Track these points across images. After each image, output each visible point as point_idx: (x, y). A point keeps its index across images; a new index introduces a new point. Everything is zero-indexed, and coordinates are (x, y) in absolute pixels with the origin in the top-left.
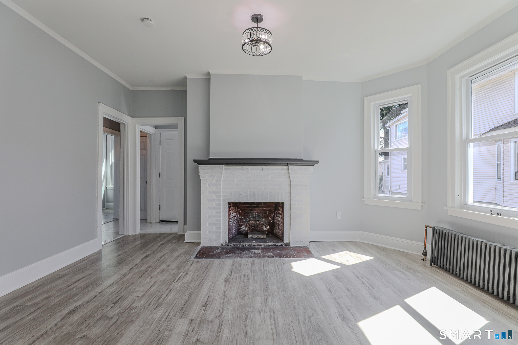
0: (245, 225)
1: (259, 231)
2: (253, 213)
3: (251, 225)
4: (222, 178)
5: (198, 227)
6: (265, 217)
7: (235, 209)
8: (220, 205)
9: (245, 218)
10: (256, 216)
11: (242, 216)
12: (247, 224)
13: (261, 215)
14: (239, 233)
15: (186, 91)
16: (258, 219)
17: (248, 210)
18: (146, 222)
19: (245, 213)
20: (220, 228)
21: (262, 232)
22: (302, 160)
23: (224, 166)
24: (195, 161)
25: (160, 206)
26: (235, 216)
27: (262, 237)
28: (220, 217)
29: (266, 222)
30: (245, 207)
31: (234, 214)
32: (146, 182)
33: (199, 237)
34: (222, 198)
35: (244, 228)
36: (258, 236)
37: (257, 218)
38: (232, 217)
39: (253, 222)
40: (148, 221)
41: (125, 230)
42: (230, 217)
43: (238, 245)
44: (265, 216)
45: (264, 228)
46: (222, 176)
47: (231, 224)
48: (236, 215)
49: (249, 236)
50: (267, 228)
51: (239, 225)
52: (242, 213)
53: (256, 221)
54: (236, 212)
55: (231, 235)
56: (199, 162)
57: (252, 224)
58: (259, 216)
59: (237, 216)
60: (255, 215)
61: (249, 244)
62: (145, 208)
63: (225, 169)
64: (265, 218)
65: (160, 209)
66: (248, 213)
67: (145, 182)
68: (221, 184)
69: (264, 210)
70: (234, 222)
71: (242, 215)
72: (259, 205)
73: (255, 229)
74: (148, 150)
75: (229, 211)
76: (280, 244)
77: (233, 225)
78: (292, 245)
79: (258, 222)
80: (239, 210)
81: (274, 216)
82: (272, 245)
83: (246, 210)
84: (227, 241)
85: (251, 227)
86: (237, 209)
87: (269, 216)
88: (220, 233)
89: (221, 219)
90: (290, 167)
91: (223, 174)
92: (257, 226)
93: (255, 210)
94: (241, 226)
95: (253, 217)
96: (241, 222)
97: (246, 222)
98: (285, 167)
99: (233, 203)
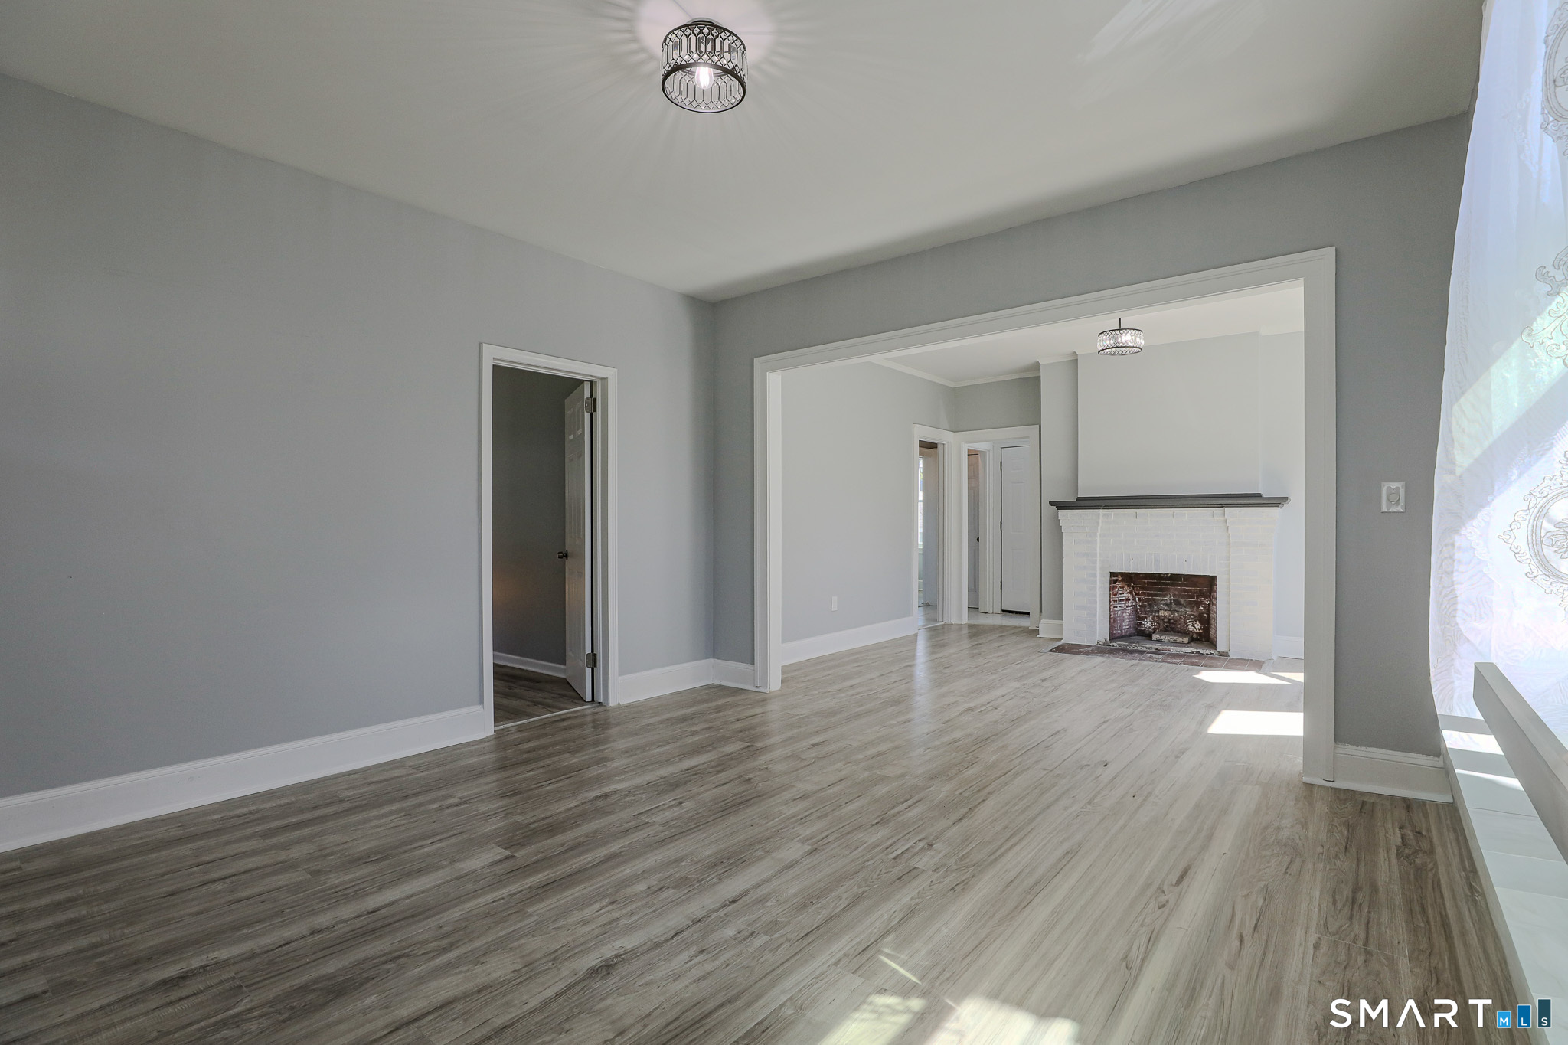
0: (1150, 618)
1: (1178, 632)
2: (1166, 595)
3: (1163, 619)
4: (1099, 530)
5: (1060, 616)
6: (1191, 605)
7: (1129, 586)
8: (1096, 576)
9: (1151, 606)
10: (1171, 603)
11: (1143, 601)
12: (1154, 616)
13: (1183, 601)
14: (1138, 632)
15: (1038, 379)
16: (1176, 609)
17: (1155, 589)
18: (978, 611)
19: (1149, 595)
20: (1095, 615)
21: (1183, 633)
22: (1259, 496)
23: (1101, 510)
24: (1052, 504)
25: (1001, 582)
26: (1128, 600)
27: (1180, 639)
28: (1095, 596)
29: (1193, 615)
30: (1148, 583)
31: (1126, 595)
32: (978, 540)
33: (1061, 629)
34: (1098, 565)
35: (1149, 624)
36: (1171, 637)
37: (1174, 606)
38: (1121, 600)
39: (1166, 614)
40: (981, 609)
41: (946, 615)
42: (1117, 599)
43: (1127, 646)
44: (1190, 602)
45: (1190, 627)
46: (1099, 527)
47: (1119, 612)
48: (1130, 598)
49: (1155, 637)
50: (1197, 627)
51: (1139, 616)
52: (1143, 594)
53: (1173, 611)
54: (1131, 592)
55: (1117, 630)
56: (1060, 506)
57: (1165, 617)
58: (1178, 603)
59: (1134, 599)
60: (1171, 600)
61: (1148, 646)
62: (975, 586)
63: (1104, 515)
64: (1192, 608)
65: (1001, 589)
66: (1156, 595)
67: (976, 539)
68: (1096, 541)
69: (1185, 591)
70: (1125, 609)
71: (1143, 598)
72: (1174, 579)
73: (1170, 627)
74: (980, 480)
75: (1112, 588)
76: (1208, 652)
77: (1124, 614)
78: (1232, 656)
79: (1176, 614)
80: (1137, 590)
81: (1209, 604)
82: (1193, 653)
83: (1151, 589)
84: (1108, 638)
85: (1161, 622)
86: (1133, 587)
87: (1198, 604)
88: (1095, 622)
89: (1098, 600)
90: (1227, 509)
91: (1100, 524)
92: (1176, 621)
93: (1168, 590)
94: (1143, 618)
95: (1166, 604)
96: (1141, 612)
97: (1152, 612)
98: (1219, 510)
99: (1122, 574)
